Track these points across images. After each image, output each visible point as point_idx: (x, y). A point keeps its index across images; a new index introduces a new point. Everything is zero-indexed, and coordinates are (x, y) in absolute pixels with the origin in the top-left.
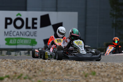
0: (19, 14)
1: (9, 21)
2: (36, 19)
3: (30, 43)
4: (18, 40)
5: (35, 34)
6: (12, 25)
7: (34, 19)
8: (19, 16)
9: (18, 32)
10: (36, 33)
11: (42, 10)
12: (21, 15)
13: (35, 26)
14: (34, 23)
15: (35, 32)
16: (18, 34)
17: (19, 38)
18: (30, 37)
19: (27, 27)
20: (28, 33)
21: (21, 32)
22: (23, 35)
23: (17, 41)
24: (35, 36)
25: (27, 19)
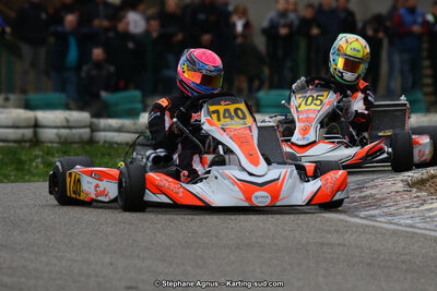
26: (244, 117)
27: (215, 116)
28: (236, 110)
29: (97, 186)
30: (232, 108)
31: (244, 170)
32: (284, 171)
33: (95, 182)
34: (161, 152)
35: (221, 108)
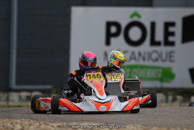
0: (136, 14)
1: (113, 29)
2: (173, 24)
3: (160, 76)
4: (134, 70)
5: (171, 56)
6: (121, 37)
7: (168, 25)
8: (135, 19)
9: (133, 53)
10: (172, 54)
11: (187, 5)
12: (139, 16)
13: (171, 39)
14: (167, 34)
15: (171, 52)
16: (133, 57)
17: (136, 67)
18: (160, 64)
19: (154, 43)
20: (155, 56)
21: (140, 54)
22: (144, 59)
23: (130, 73)
24: (171, 61)
25: (153, 25)
26: (100, 77)
27: (89, 77)
28: (97, 75)
29: (45, 105)
30: (96, 74)
31: (97, 97)
32: (113, 98)
33: (44, 103)
34: (70, 91)
35: (92, 74)
